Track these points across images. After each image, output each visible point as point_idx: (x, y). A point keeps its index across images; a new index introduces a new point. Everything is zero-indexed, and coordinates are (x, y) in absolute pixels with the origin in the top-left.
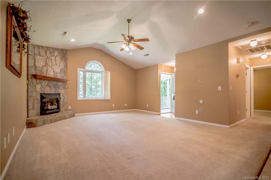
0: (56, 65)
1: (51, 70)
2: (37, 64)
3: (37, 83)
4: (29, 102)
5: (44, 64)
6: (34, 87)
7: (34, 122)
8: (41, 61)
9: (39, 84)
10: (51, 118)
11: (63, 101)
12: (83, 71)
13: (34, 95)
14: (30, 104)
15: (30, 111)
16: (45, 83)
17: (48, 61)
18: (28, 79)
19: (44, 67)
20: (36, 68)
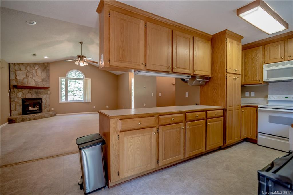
0: (37, 76)
1: (32, 81)
2: (18, 77)
3: (19, 91)
4: (11, 105)
5: (25, 77)
6: (16, 94)
7: (14, 119)
8: (22, 75)
9: (20, 92)
10: (30, 117)
11: (46, 104)
12: (65, 79)
13: (16, 100)
14: (12, 107)
15: (13, 112)
16: (26, 91)
17: (28, 74)
18: (10, 89)
19: (24, 79)
20: (17, 80)
